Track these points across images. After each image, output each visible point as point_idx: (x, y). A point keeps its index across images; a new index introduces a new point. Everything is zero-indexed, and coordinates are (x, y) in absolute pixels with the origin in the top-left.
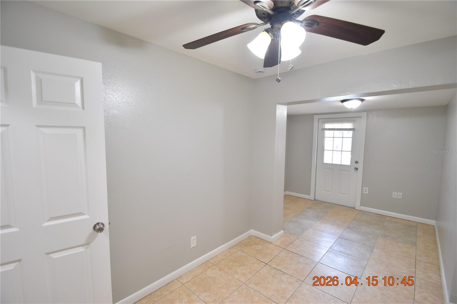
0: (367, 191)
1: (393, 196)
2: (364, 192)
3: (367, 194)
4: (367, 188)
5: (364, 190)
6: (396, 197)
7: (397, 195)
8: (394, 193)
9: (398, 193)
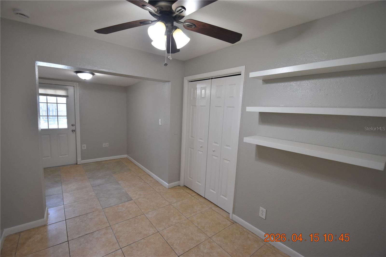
0: (85, 147)
1: (104, 146)
2: (83, 149)
3: (85, 149)
4: (85, 145)
5: (83, 147)
6: (105, 146)
7: (105, 145)
8: (103, 144)
9: (106, 143)
